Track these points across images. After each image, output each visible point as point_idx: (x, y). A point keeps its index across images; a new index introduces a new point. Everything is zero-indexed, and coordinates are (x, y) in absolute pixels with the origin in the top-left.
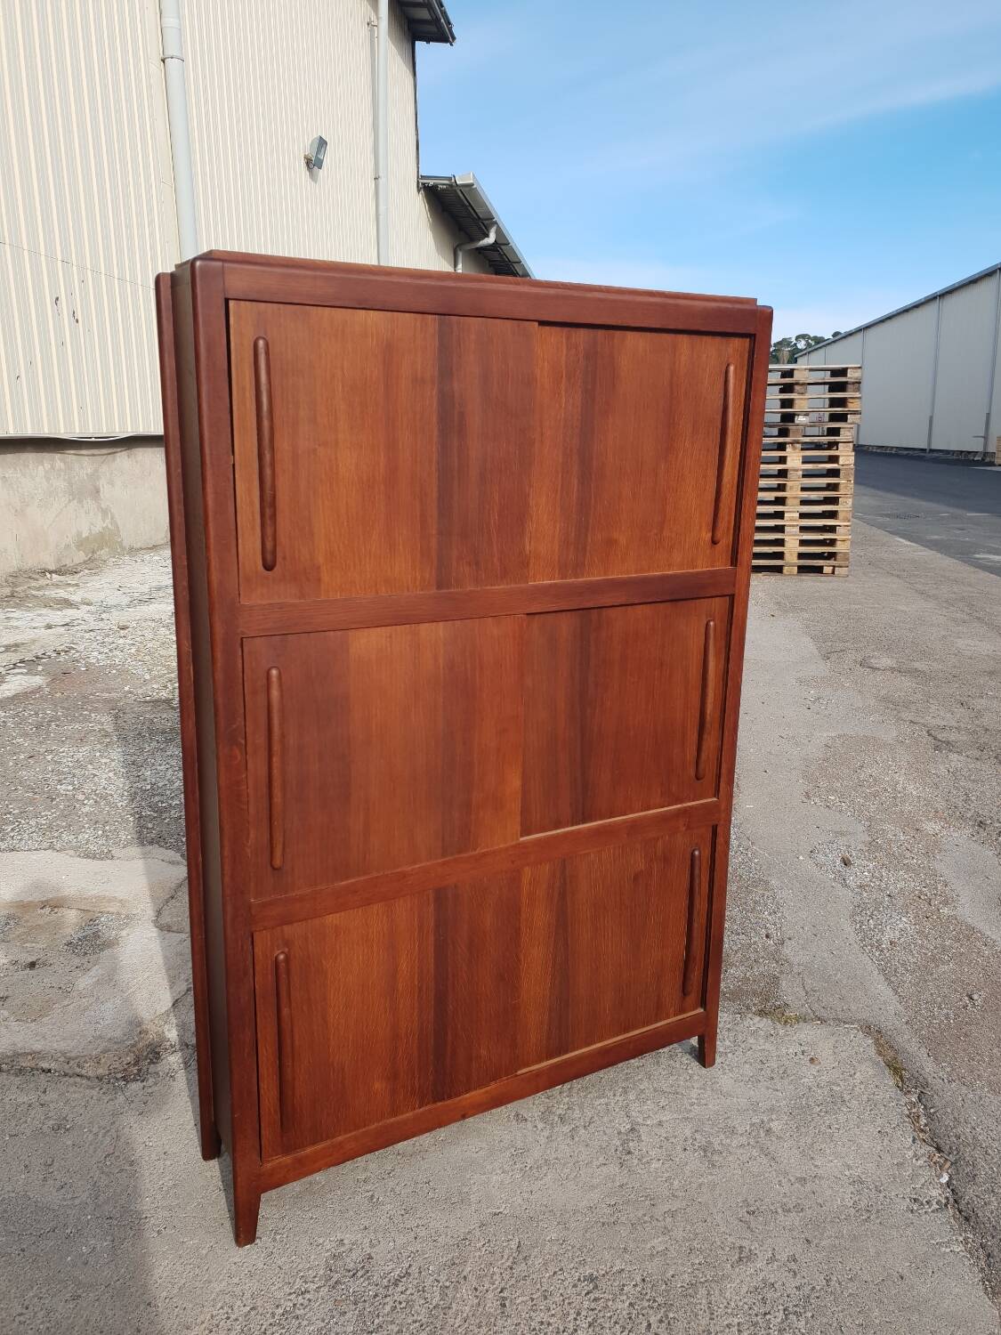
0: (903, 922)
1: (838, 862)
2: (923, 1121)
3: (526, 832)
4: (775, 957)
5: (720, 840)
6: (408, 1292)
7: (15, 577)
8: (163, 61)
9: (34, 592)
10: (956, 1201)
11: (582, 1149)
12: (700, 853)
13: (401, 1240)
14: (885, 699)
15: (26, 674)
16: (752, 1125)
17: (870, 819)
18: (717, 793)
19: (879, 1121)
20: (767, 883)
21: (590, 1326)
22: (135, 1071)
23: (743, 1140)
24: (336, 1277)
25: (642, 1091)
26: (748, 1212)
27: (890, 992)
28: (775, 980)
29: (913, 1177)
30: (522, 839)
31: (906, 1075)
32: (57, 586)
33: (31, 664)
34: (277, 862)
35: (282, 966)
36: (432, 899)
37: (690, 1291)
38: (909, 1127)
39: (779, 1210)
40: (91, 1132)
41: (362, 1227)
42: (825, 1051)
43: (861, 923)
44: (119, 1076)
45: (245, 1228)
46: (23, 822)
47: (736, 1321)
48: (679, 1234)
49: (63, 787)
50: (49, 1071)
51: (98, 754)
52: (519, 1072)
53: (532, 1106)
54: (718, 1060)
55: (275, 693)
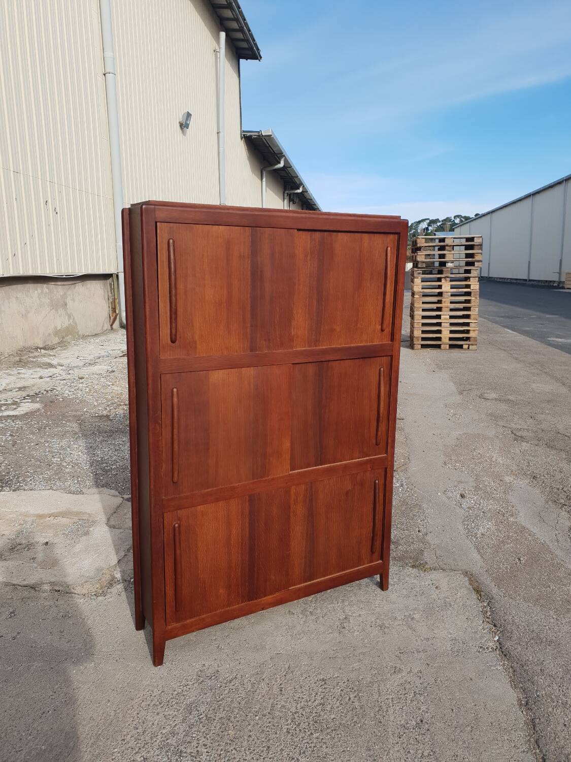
0: (490, 525)
1: (458, 496)
2: (489, 613)
3: (293, 469)
4: (422, 541)
5: (388, 475)
6: (236, 685)
7: (21, 352)
8: (105, 75)
9: (31, 359)
10: (501, 648)
11: (321, 626)
12: (379, 482)
13: (232, 664)
14: (491, 415)
15: (31, 402)
16: (405, 616)
17: (477, 475)
18: (386, 453)
19: (467, 614)
20: (420, 506)
22: (101, 592)
23: (400, 622)
24: (201, 679)
25: (352, 601)
26: (400, 653)
27: (479, 557)
28: (422, 552)
29: (482, 637)
30: (291, 472)
31: (483, 594)
32: (44, 356)
33: (33, 397)
34: (175, 479)
35: (177, 529)
36: (247, 500)
38: (481, 617)
39: (415, 652)
40: (81, 618)
41: (213, 659)
42: (444, 584)
43: (468, 525)
44: (93, 594)
45: (158, 658)
46: (36, 476)
48: (366, 662)
49: (55, 459)
50: (59, 591)
51: (72, 443)
52: (290, 588)
53: (297, 606)
54: (390, 588)
55: (175, 400)
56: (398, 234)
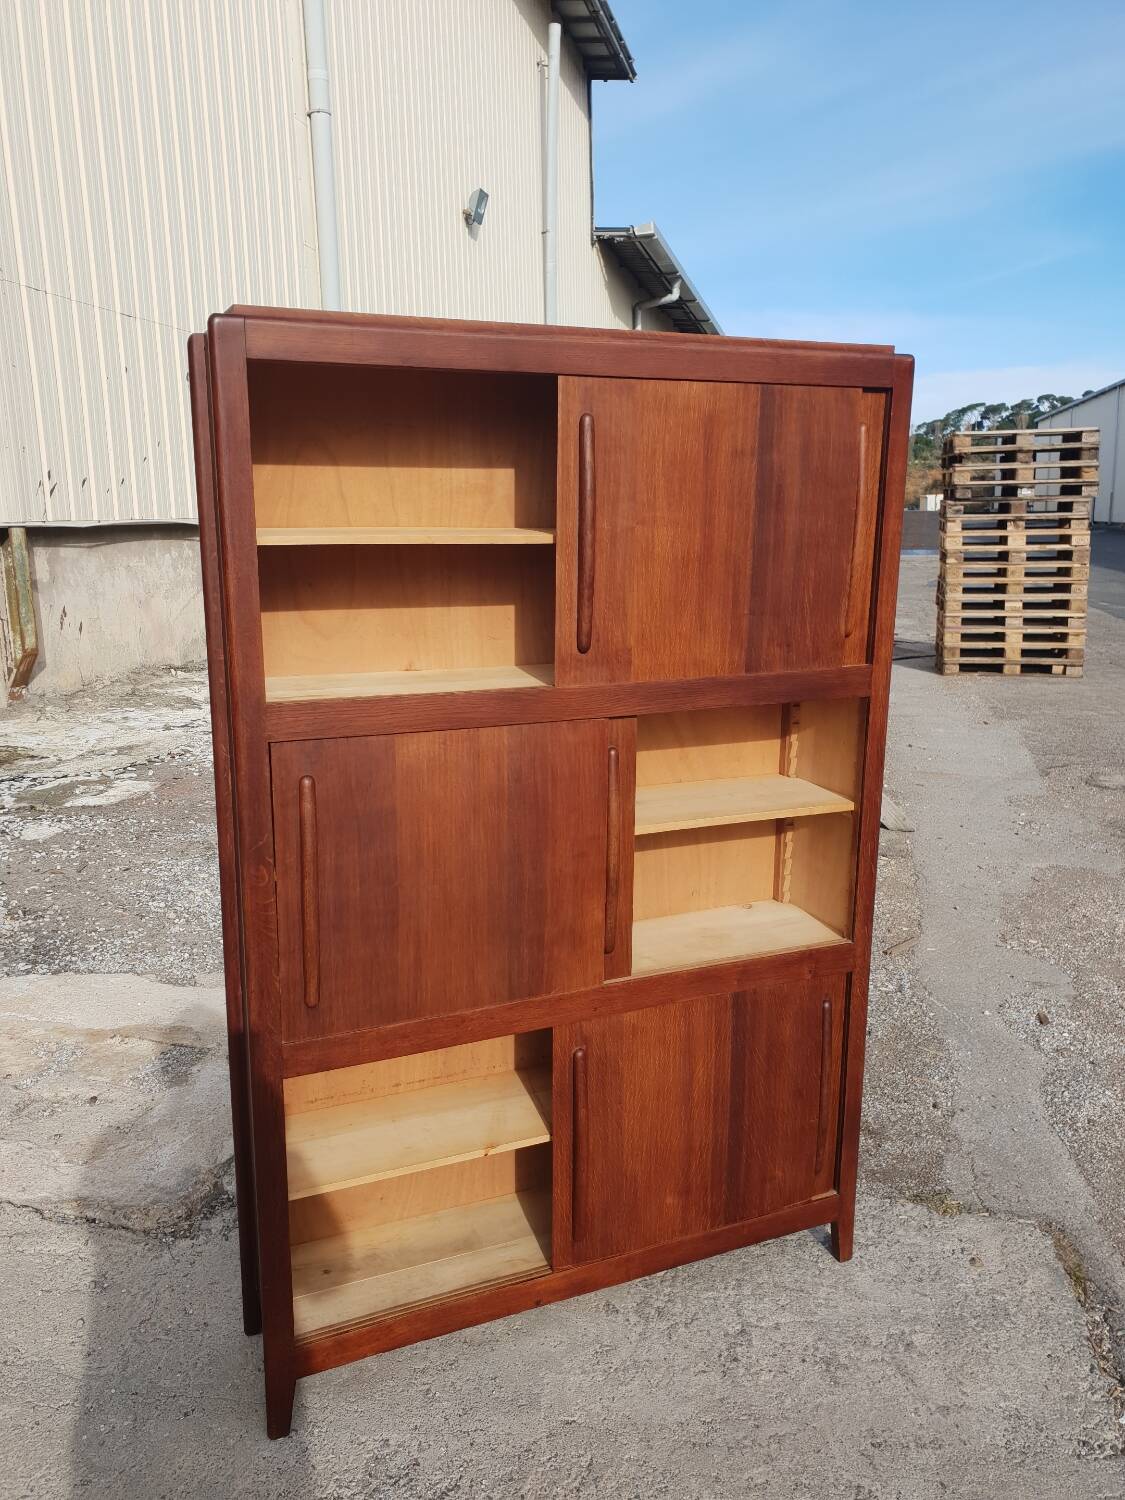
0: (1108, 1096)
1: (1033, 1019)
2: (1107, 1346)
3: (610, 975)
4: (941, 1131)
5: (856, 990)
7: (137, 674)
8: (309, 115)
9: (156, 690)
11: (680, 1350)
12: (831, 1005)
13: (454, 1445)
15: (136, 779)
16: (890, 1336)
17: (1078, 969)
19: (1050, 1343)
20: (941, 1042)
22: (186, 1227)
23: (877, 1354)
24: (375, 1483)
25: (760, 1285)
26: (873, 1445)
27: (1080, 1182)
28: (939, 1160)
29: (1086, 1414)
30: (605, 983)
31: (1091, 1286)
32: (182, 683)
33: (139, 769)
34: (312, 1000)
38: (1087, 1352)
39: (912, 1445)
40: (129, 1292)
41: (412, 1426)
42: (990, 1251)
43: (1054, 1095)
44: (169, 1230)
45: (278, 1418)
46: (107, 941)
48: (785, 1464)
49: (155, 904)
50: (94, 1221)
51: (197, 868)
53: (626, 1295)
54: (856, 1255)
55: (308, 806)
56: (888, 391)
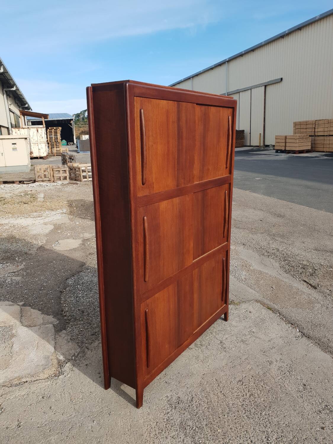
0: (244, 273)
2: (284, 319)
3: (194, 259)
5: (228, 254)
10: (304, 334)
11: (212, 351)
12: (224, 259)
18: (227, 241)
19: (275, 322)
21: (249, 392)
22: (58, 373)
24: (174, 406)
26: (263, 352)
27: (254, 291)
29: (292, 332)
30: (193, 261)
31: (273, 309)
34: (147, 279)
36: (176, 284)
37: (265, 375)
38: (283, 321)
39: (270, 349)
41: (170, 391)
42: (251, 309)
45: (140, 402)
47: (280, 378)
48: (252, 363)
52: (194, 333)
55: (146, 224)
56: (233, 108)
